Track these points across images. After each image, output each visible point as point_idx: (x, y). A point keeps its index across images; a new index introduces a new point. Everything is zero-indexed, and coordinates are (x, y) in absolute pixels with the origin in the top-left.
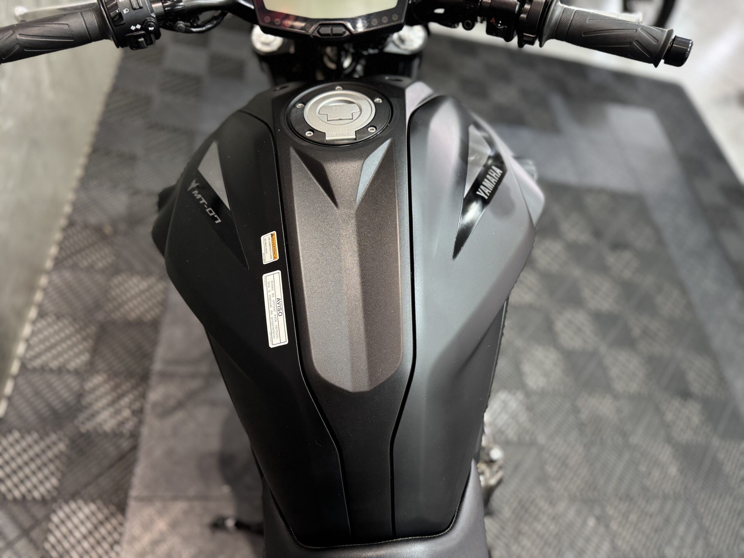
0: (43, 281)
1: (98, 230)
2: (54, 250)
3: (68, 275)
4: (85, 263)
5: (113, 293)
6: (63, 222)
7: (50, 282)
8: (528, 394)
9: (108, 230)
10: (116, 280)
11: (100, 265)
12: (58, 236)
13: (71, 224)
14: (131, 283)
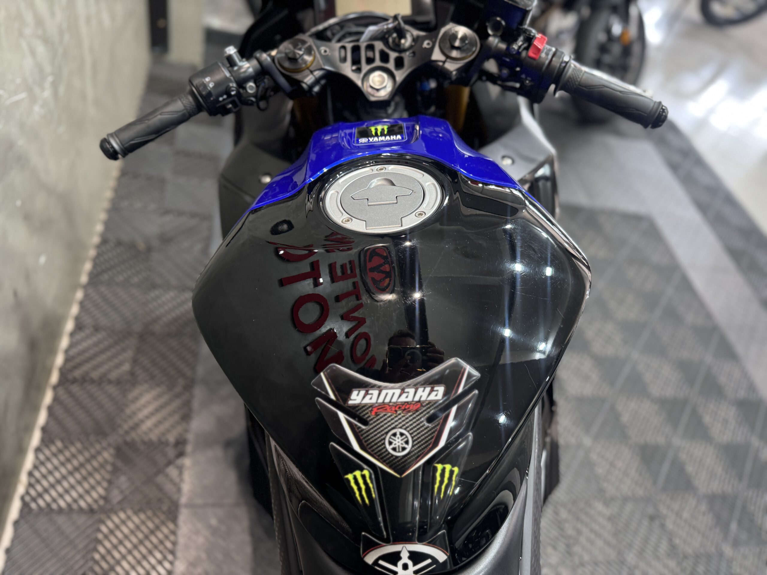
0: (80, 295)
1: (133, 246)
2: (88, 266)
3: (103, 289)
4: (120, 278)
6: (96, 240)
7: (86, 296)
9: (141, 246)
10: (153, 294)
11: (135, 280)
12: (92, 253)
13: (105, 241)
14: (167, 296)
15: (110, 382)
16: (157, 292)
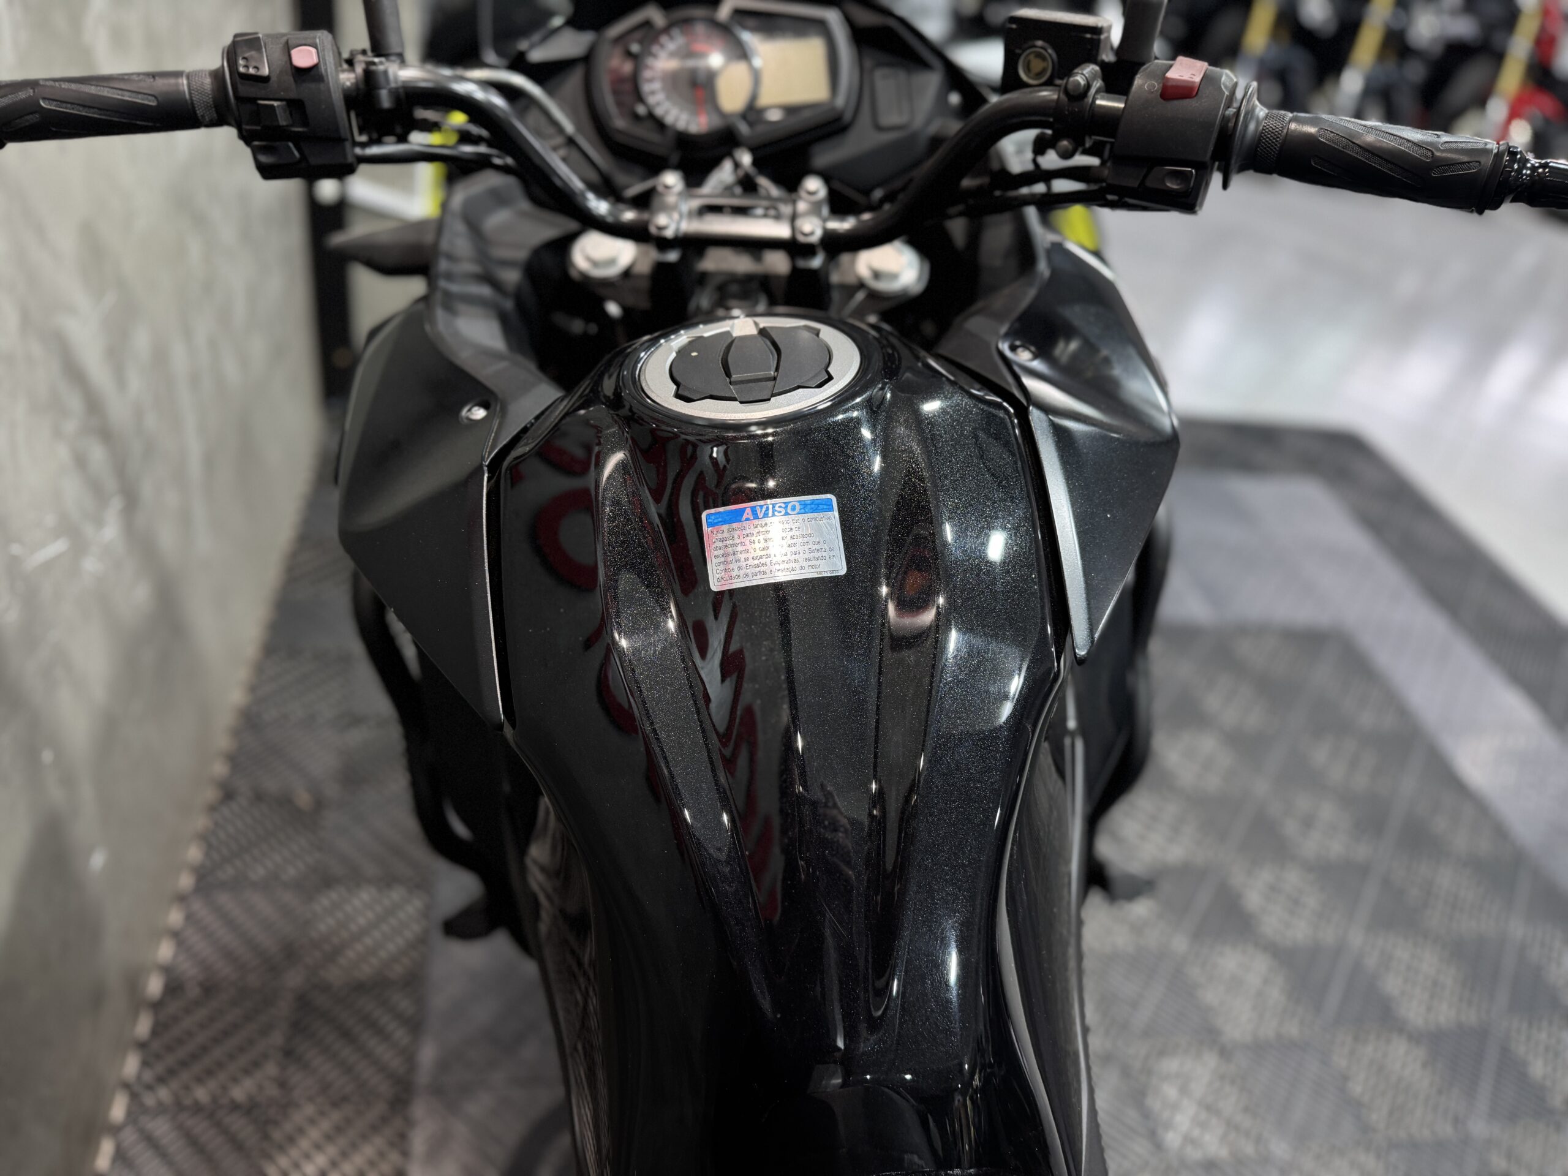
0: (175, 917)
1: (285, 801)
2: (194, 853)
3: (224, 899)
4: (258, 872)
5: (322, 927)
6: (211, 794)
7: (189, 918)
8: (1225, 1053)
9: (303, 799)
10: (325, 900)
11: (291, 872)
12: (201, 822)
13: (228, 794)
14: (356, 902)
15: (235, 1107)
16: (334, 895)
